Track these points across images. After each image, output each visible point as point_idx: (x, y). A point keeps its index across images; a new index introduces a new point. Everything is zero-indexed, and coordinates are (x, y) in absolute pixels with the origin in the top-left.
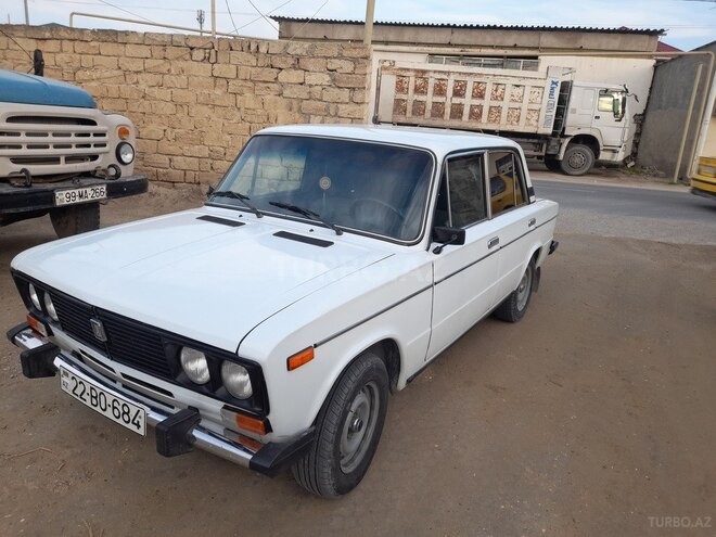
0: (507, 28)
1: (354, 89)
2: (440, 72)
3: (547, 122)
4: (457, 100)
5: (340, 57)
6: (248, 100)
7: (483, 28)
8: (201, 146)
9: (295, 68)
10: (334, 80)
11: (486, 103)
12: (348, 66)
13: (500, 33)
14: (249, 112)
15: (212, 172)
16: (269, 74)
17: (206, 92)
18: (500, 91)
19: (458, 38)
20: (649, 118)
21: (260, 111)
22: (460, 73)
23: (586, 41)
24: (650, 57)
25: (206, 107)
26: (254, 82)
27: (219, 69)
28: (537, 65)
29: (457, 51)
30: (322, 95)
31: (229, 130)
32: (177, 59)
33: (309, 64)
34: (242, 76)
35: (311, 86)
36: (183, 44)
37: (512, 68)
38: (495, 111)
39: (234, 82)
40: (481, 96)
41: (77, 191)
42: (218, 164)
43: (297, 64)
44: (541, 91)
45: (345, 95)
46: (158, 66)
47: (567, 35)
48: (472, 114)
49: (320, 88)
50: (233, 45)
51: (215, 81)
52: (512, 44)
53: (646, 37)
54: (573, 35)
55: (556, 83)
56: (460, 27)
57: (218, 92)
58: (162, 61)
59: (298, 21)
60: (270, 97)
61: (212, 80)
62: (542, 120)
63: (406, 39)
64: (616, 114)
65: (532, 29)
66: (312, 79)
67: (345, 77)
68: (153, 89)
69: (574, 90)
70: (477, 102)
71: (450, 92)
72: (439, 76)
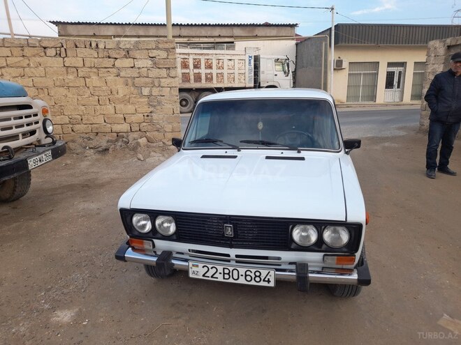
0: (213, 25)
1: (169, 68)
2: (183, 54)
3: (250, 80)
4: (196, 71)
5: (157, 48)
6: (94, 81)
7: (199, 25)
8: (62, 116)
9: (126, 58)
10: (155, 64)
11: (214, 71)
12: (163, 54)
13: (209, 28)
14: (96, 89)
15: (73, 133)
16: (109, 63)
17: (61, 78)
18: (221, 63)
19: (185, 32)
20: (298, 73)
21: (104, 88)
22: (196, 54)
23: (259, 32)
24: (293, 39)
25: (62, 89)
26: (97, 68)
27: (68, 62)
28: (234, 46)
29: (185, 40)
30: (148, 74)
31: (82, 102)
32: (34, 56)
33: (137, 54)
34: (88, 64)
35: (139, 68)
36: (38, 45)
37: (220, 49)
38: (220, 75)
39: (82, 69)
40: (210, 67)
41: (38, 157)
42: (77, 127)
43: (128, 54)
44: (243, 62)
45: (164, 72)
46: (19, 62)
47: (248, 29)
48: (207, 79)
49: (146, 69)
50: (77, 44)
51: (67, 71)
52: (217, 35)
53: (289, 28)
54: (251, 28)
55: (251, 57)
56: (185, 25)
57: (71, 77)
58: (22, 58)
59: (72, 24)
60: (111, 78)
61: (64, 69)
62: (247, 79)
63: (151, 34)
64: (285, 73)
65: (227, 25)
66: (139, 64)
67: (162, 62)
68: (17, 79)
69: (261, 60)
70: (209, 71)
71: (191, 66)
72: (183, 56)
